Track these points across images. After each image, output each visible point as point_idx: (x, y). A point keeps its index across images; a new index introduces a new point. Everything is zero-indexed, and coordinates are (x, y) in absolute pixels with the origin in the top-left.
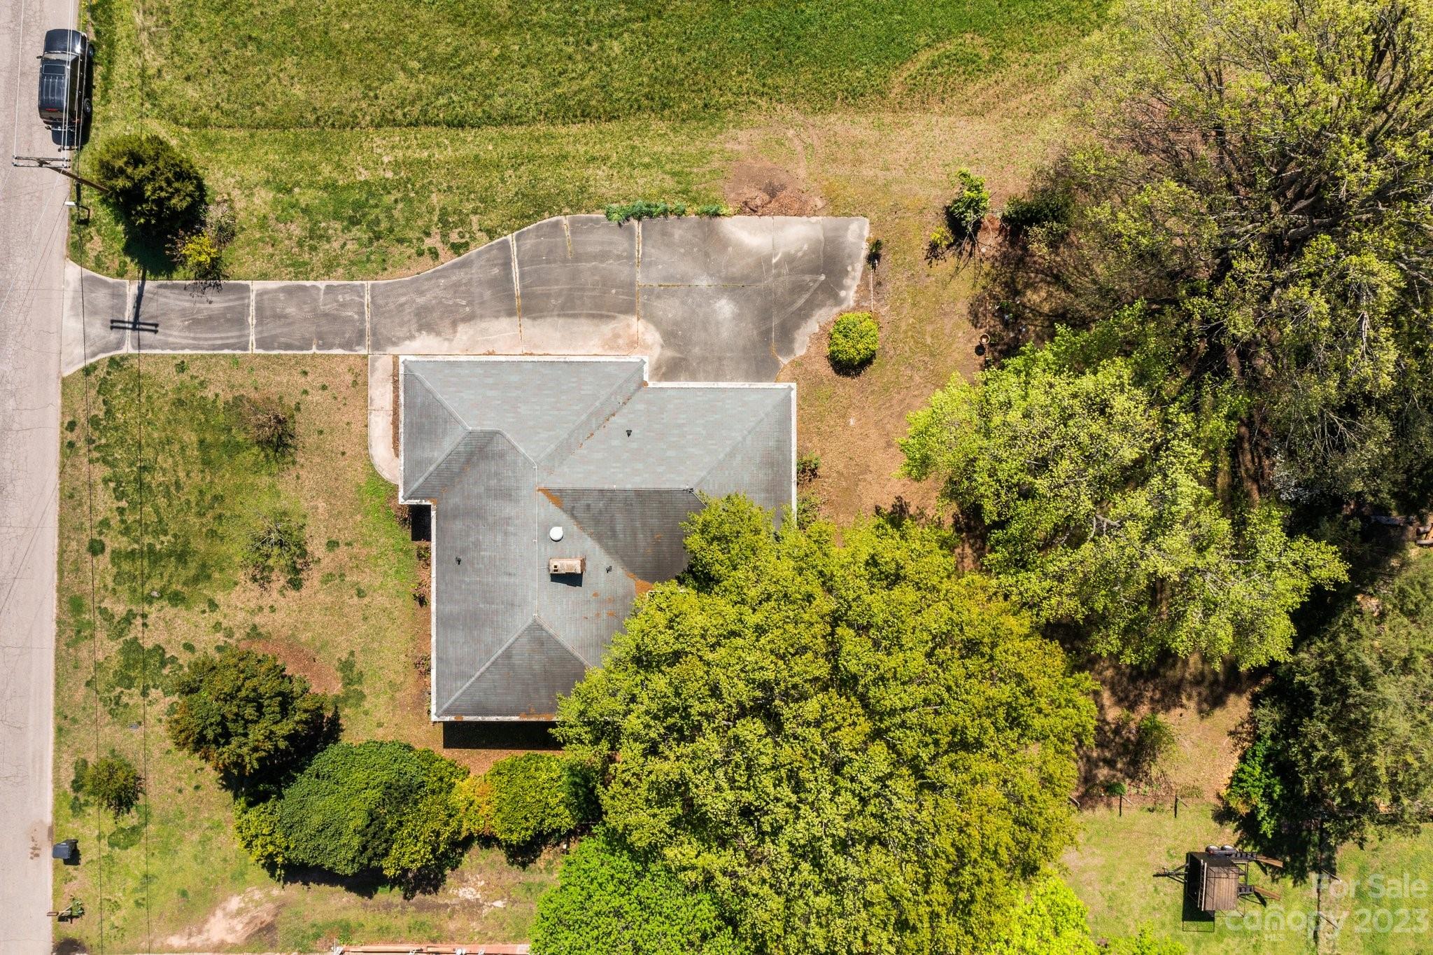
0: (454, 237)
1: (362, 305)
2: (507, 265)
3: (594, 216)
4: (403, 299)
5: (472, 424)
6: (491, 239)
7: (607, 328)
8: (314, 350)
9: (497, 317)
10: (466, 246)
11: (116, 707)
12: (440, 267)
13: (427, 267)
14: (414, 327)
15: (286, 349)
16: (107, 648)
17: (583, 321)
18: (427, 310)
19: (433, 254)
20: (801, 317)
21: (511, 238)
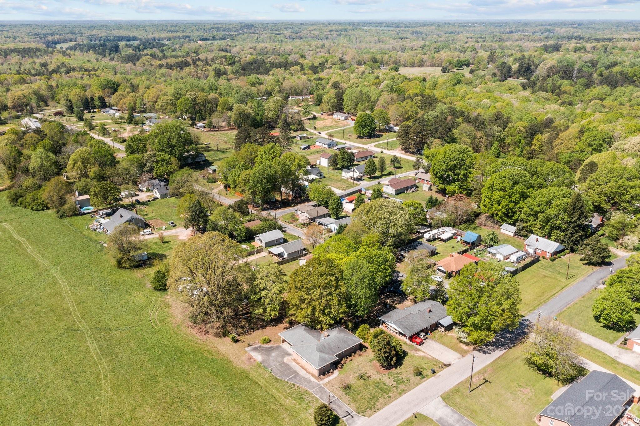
0: (293, 386)
1: (315, 390)
2: (291, 378)
3: (273, 374)
4: (309, 386)
5: (318, 353)
6: (289, 382)
7: (289, 363)
9: (301, 375)
11: (408, 380)
13: (300, 386)
16: (401, 386)
17: (291, 366)
18: (308, 382)
19: (298, 386)
20: (266, 348)
21: (286, 380)
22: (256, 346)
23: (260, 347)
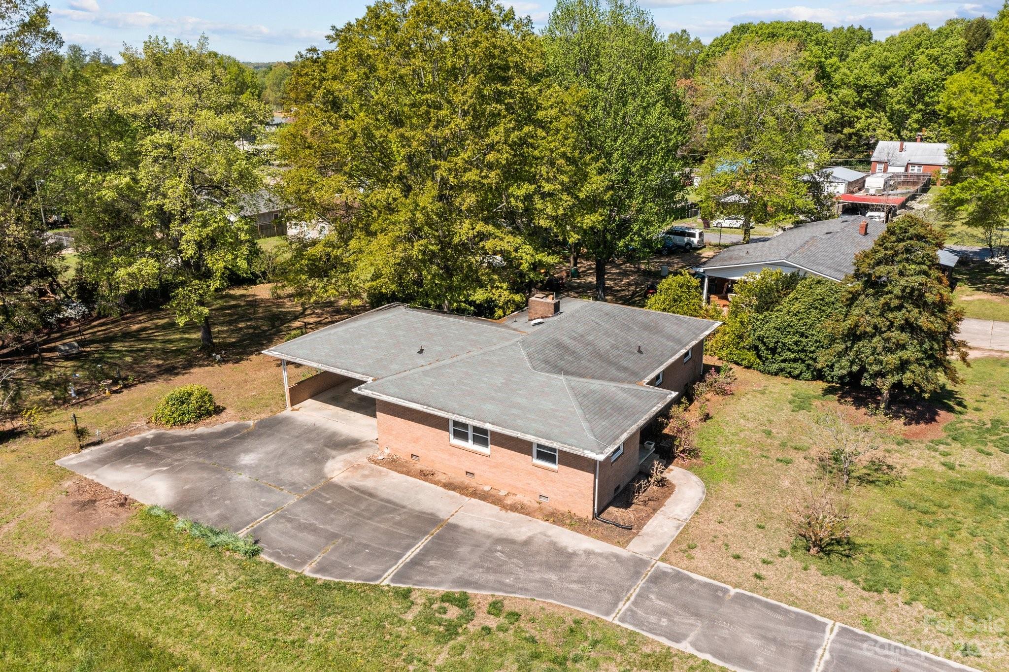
0: (454, 612)
1: (635, 603)
2: (415, 562)
3: (271, 560)
4: (575, 586)
6: (409, 591)
8: (733, 591)
9: (472, 530)
10: (447, 598)
12: (501, 594)
13: (514, 601)
14: (576, 561)
15: (779, 607)
17: (384, 495)
18: (549, 566)
19: (496, 608)
20: (201, 437)
21: (385, 581)
22: (135, 439)
23: (158, 440)
